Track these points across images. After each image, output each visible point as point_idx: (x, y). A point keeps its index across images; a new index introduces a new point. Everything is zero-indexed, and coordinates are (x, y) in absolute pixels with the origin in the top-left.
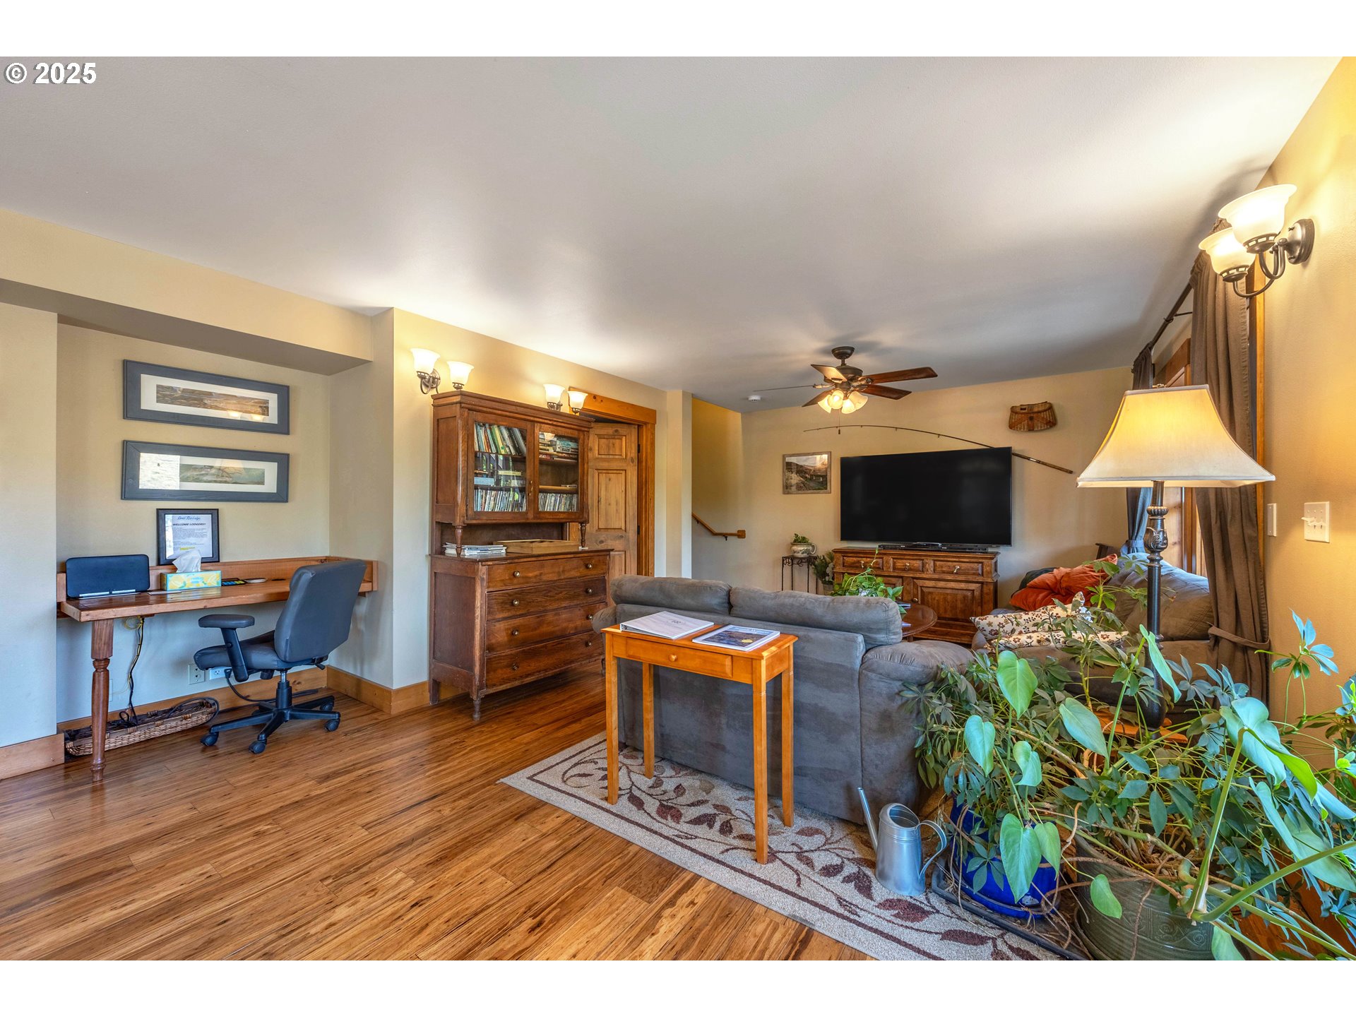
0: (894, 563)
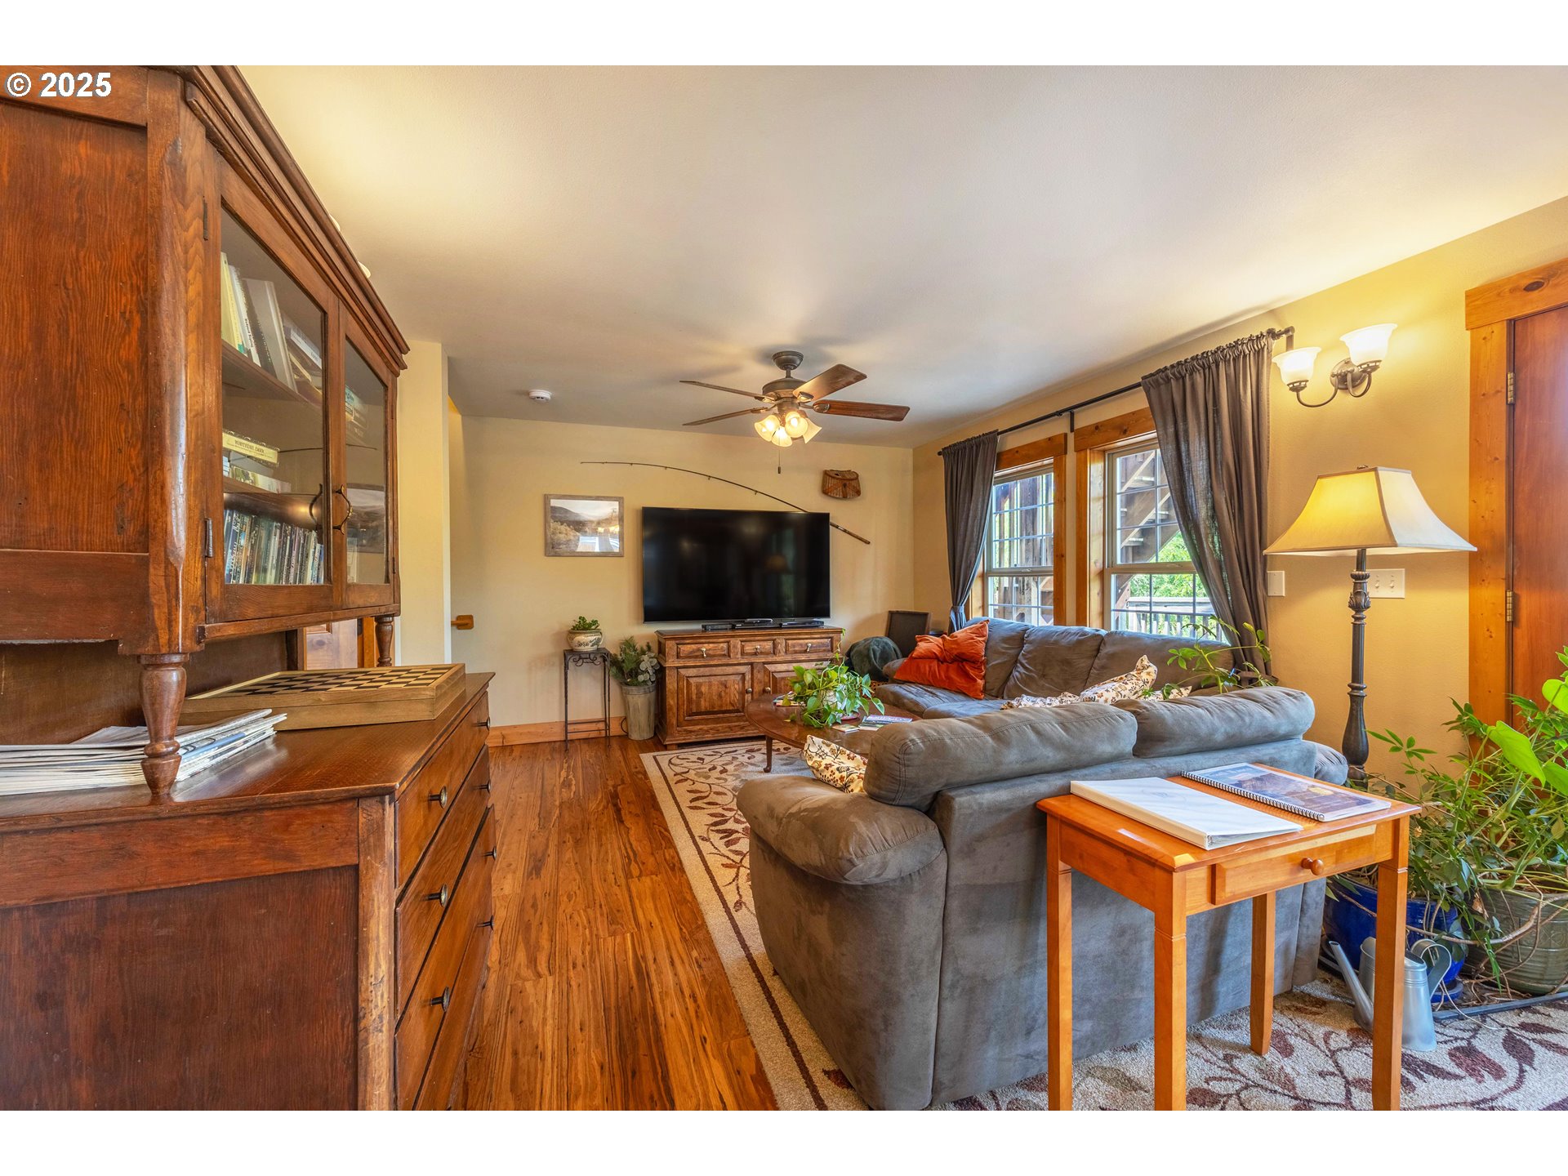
0: (743, 647)
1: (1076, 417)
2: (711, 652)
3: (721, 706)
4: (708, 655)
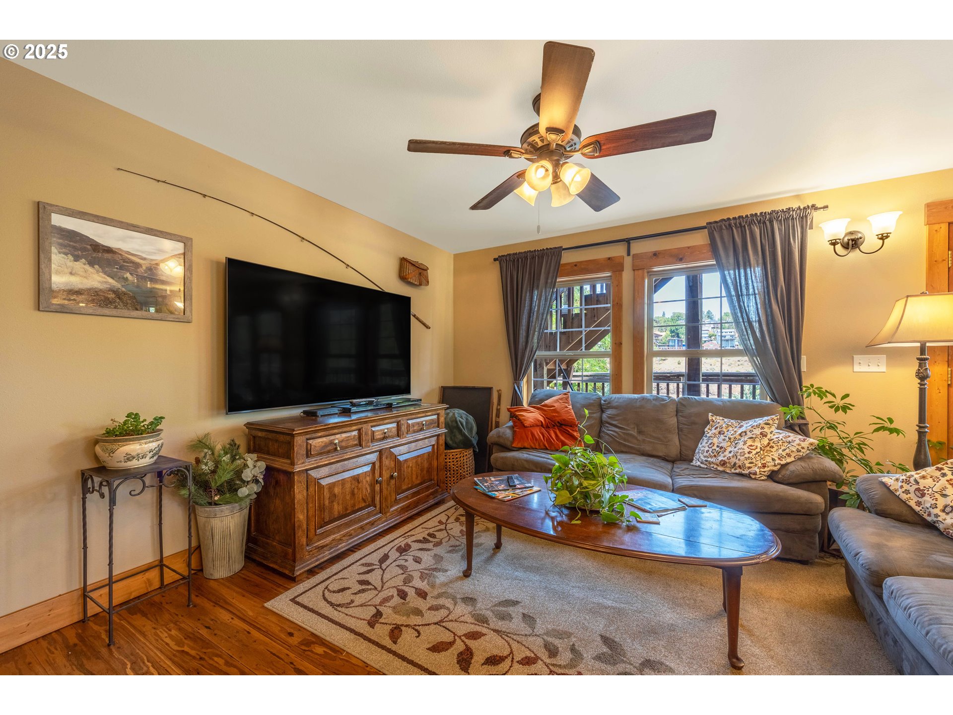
0: (372, 433)
1: (632, 245)
2: (344, 444)
3: (354, 505)
4: (342, 448)
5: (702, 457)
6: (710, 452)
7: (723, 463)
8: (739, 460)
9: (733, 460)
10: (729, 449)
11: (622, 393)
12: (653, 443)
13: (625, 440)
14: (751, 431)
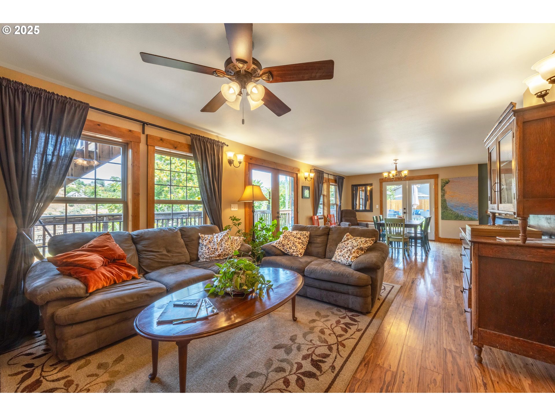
1: (146, 127)
5: (206, 256)
6: (210, 252)
7: (219, 256)
8: (226, 252)
9: (224, 253)
10: (219, 248)
11: (139, 229)
12: (178, 256)
13: (161, 259)
14: (224, 238)
